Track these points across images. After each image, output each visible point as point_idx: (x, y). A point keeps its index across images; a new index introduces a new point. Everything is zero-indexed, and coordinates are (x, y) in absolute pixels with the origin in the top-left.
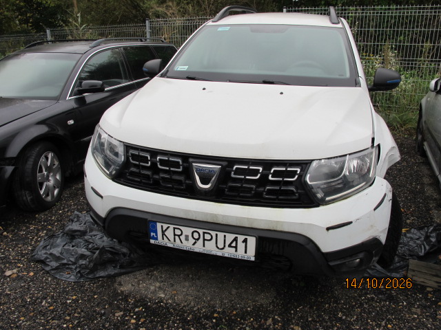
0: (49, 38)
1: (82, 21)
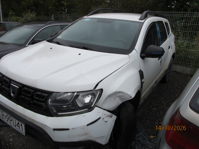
0: (53, 19)
1: (67, 12)
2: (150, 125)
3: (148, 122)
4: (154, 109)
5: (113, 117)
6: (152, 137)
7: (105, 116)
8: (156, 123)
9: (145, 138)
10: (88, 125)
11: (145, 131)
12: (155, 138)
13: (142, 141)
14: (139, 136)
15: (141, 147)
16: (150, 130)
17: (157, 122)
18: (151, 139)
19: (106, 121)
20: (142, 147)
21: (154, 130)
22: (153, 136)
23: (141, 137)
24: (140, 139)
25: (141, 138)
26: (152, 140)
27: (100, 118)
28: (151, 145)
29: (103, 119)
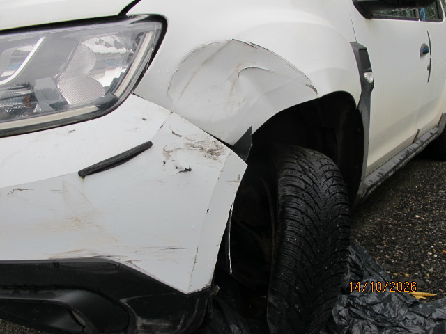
2: (406, 259)
3: (399, 249)
4: (417, 216)
5: (223, 158)
6: (418, 295)
7: (180, 142)
8: (430, 253)
9: (390, 297)
10: (84, 173)
11: (390, 275)
12: (429, 298)
13: (378, 309)
14: (367, 292)
15: (374, 328)
16: (410, 272)
17: (432, 250)
18: (416, 303)
19: (186, 170)
20: (381, 329)
21: (424, 275)
22: (421, 291)
23: (374, 293)
24: (370, 300)
25: (373, 298)
26: (420, 306)
27: (148, 146)
28: (419, 324)
29: (167, 153)
